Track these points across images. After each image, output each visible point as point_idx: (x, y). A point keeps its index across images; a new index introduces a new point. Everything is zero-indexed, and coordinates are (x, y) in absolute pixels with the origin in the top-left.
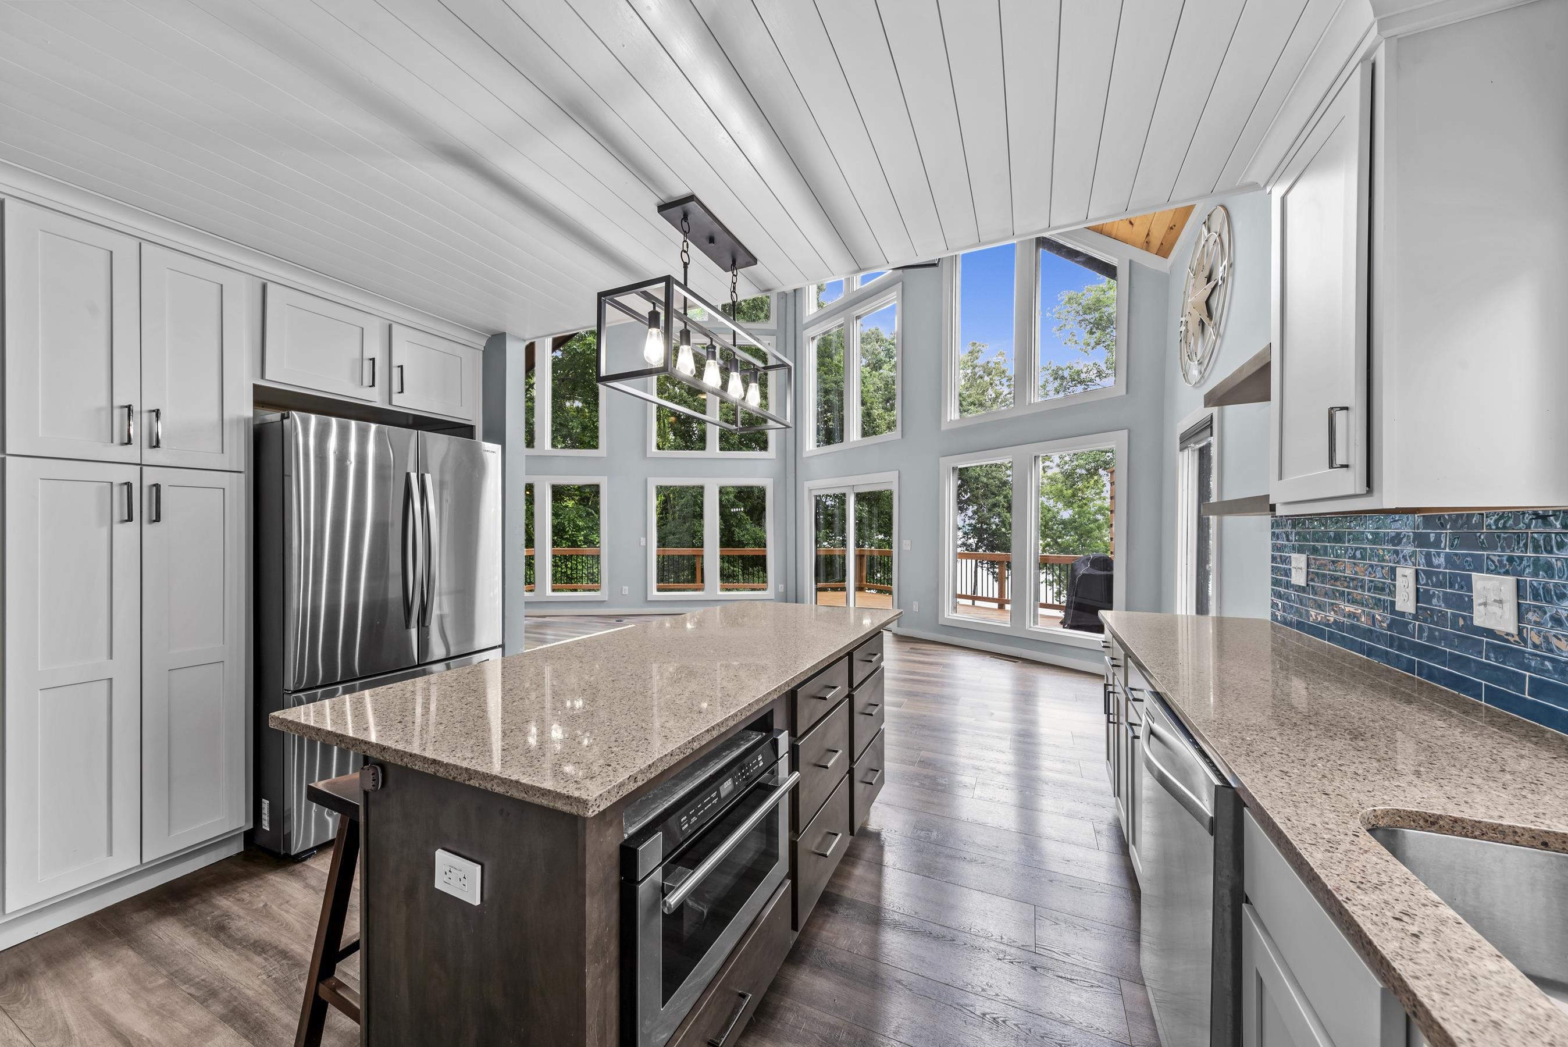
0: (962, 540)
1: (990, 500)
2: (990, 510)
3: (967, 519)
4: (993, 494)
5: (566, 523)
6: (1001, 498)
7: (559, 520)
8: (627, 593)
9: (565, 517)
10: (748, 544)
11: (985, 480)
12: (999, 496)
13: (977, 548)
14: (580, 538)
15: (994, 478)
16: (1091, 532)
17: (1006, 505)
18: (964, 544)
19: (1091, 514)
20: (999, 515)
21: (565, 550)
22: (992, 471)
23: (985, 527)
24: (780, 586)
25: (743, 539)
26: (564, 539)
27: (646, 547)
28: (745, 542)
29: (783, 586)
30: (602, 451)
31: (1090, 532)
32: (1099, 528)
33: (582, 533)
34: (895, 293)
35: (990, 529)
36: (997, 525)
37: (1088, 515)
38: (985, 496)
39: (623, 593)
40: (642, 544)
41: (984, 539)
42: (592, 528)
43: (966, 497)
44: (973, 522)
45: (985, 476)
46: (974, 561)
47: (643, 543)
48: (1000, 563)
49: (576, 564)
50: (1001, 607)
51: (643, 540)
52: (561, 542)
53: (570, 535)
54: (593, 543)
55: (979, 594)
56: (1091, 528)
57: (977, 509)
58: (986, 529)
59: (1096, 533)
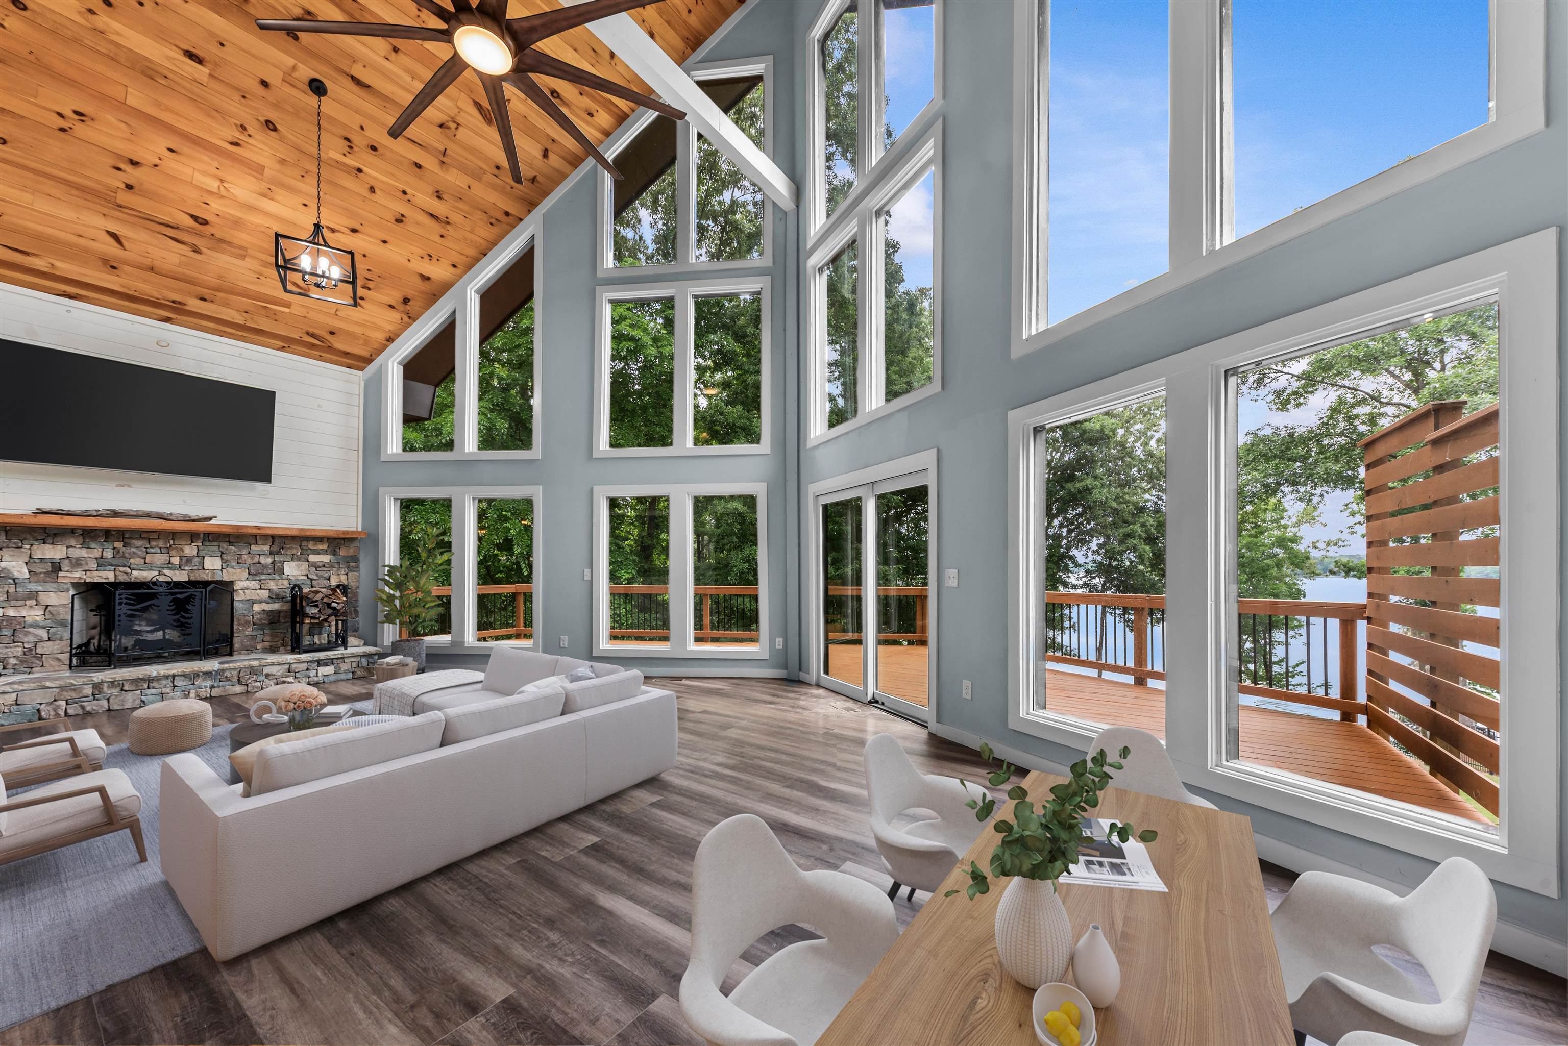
0: (1083, 579)
1: (1121, 530)
2: (1121, 542)
3: (1090, 553)
4: (1125, 522)
6: (1137, 527)
8: (567, 645)
11: (1114, 505)
12: (1134, 523)
13: (1104, 589)
15: (1127, 502)
16: (1268, 570)
17: (1143, 535)
18: (1086, 585)
19: (1266, 546)
20: (1134, 549)
22: (1124, 494)
23: (1115, 563)
24: (777, 640)
27: (591, 581)
29: (781, 640)
30: (536, 451)
31: (1264, 571)
32: (1279, 565)
34: (932, 143)
35: (1122, 567)
36: (1132, 562)
37: (1262, 548)
38: (1114, 525)
39: (562, 645)
41: (1114, 579)
43: (1088, 527)
44: (1099, 558)
45: (1115, 500)
46: (1099, 607)
47: (587, 577)
48: (1138, 611)
51: (587, 572)
56: (1268, 566)
57: (1104, 542)
58: (1116, 567)
59: (1274, 571)
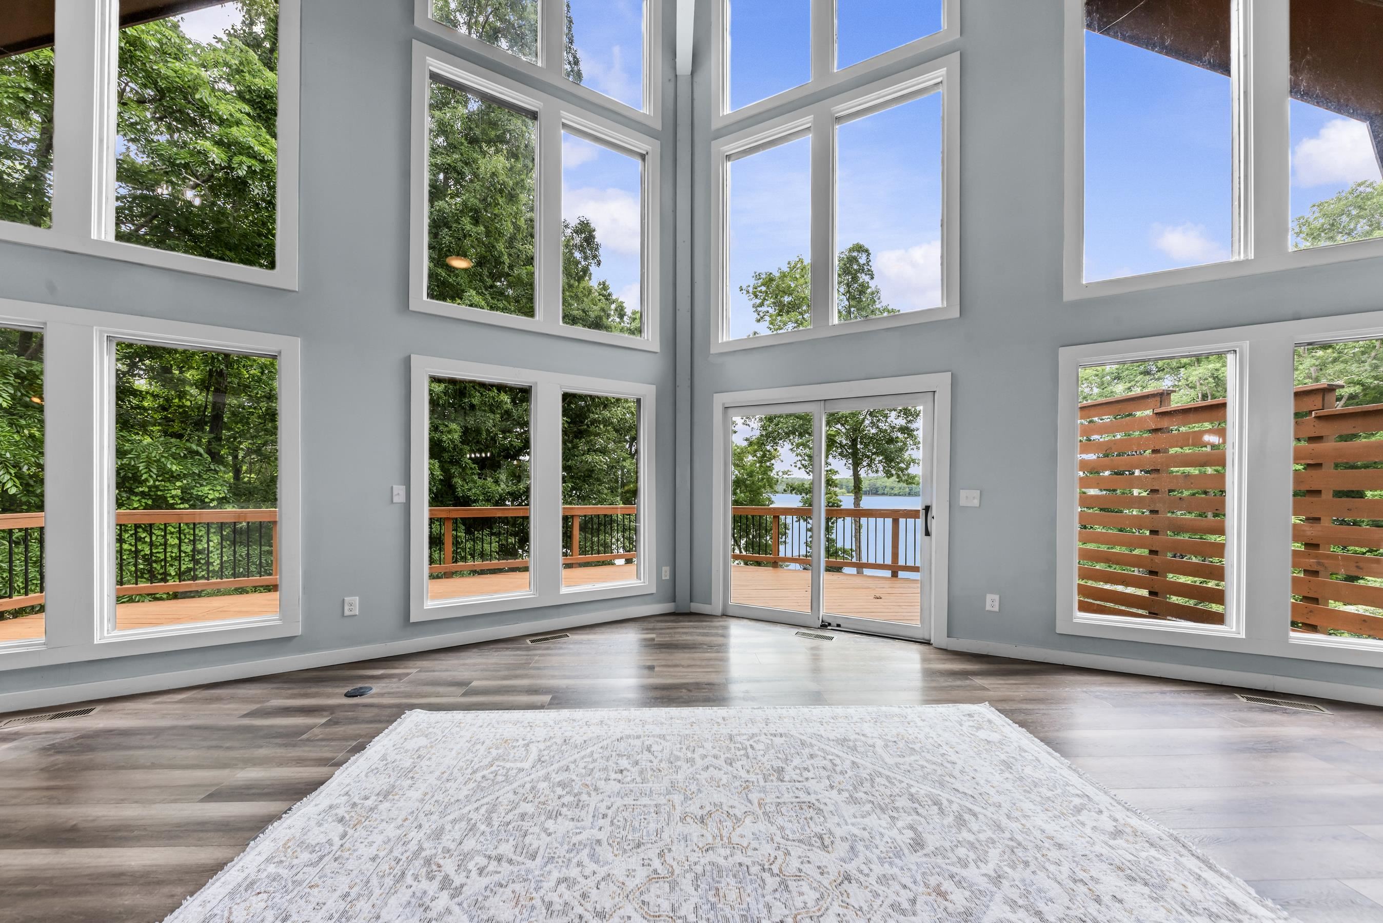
5: (141, 466)
7: (125, 461)
8: (356, 612)
9: (138, 457)
10: (475, 501)
14: (174, 492)
21: (139, 514)
24: (664, 569)
25: (469, 493)
26: (136, 494)
27: (407, 505)
28: (472, 498)
29: (668, 569)
30: (288, 275)
33: (178, 484)
34: (943, 71)
39: (347, 613)
40: (396, 500)
42: (199, 475)
47: (400, 497)
49: (165, 536)
50: (895, 575)
51: (399, 490)
52: (128, 498)
53: (149, 487)
54: (203, 501)
55: (864, 560)
